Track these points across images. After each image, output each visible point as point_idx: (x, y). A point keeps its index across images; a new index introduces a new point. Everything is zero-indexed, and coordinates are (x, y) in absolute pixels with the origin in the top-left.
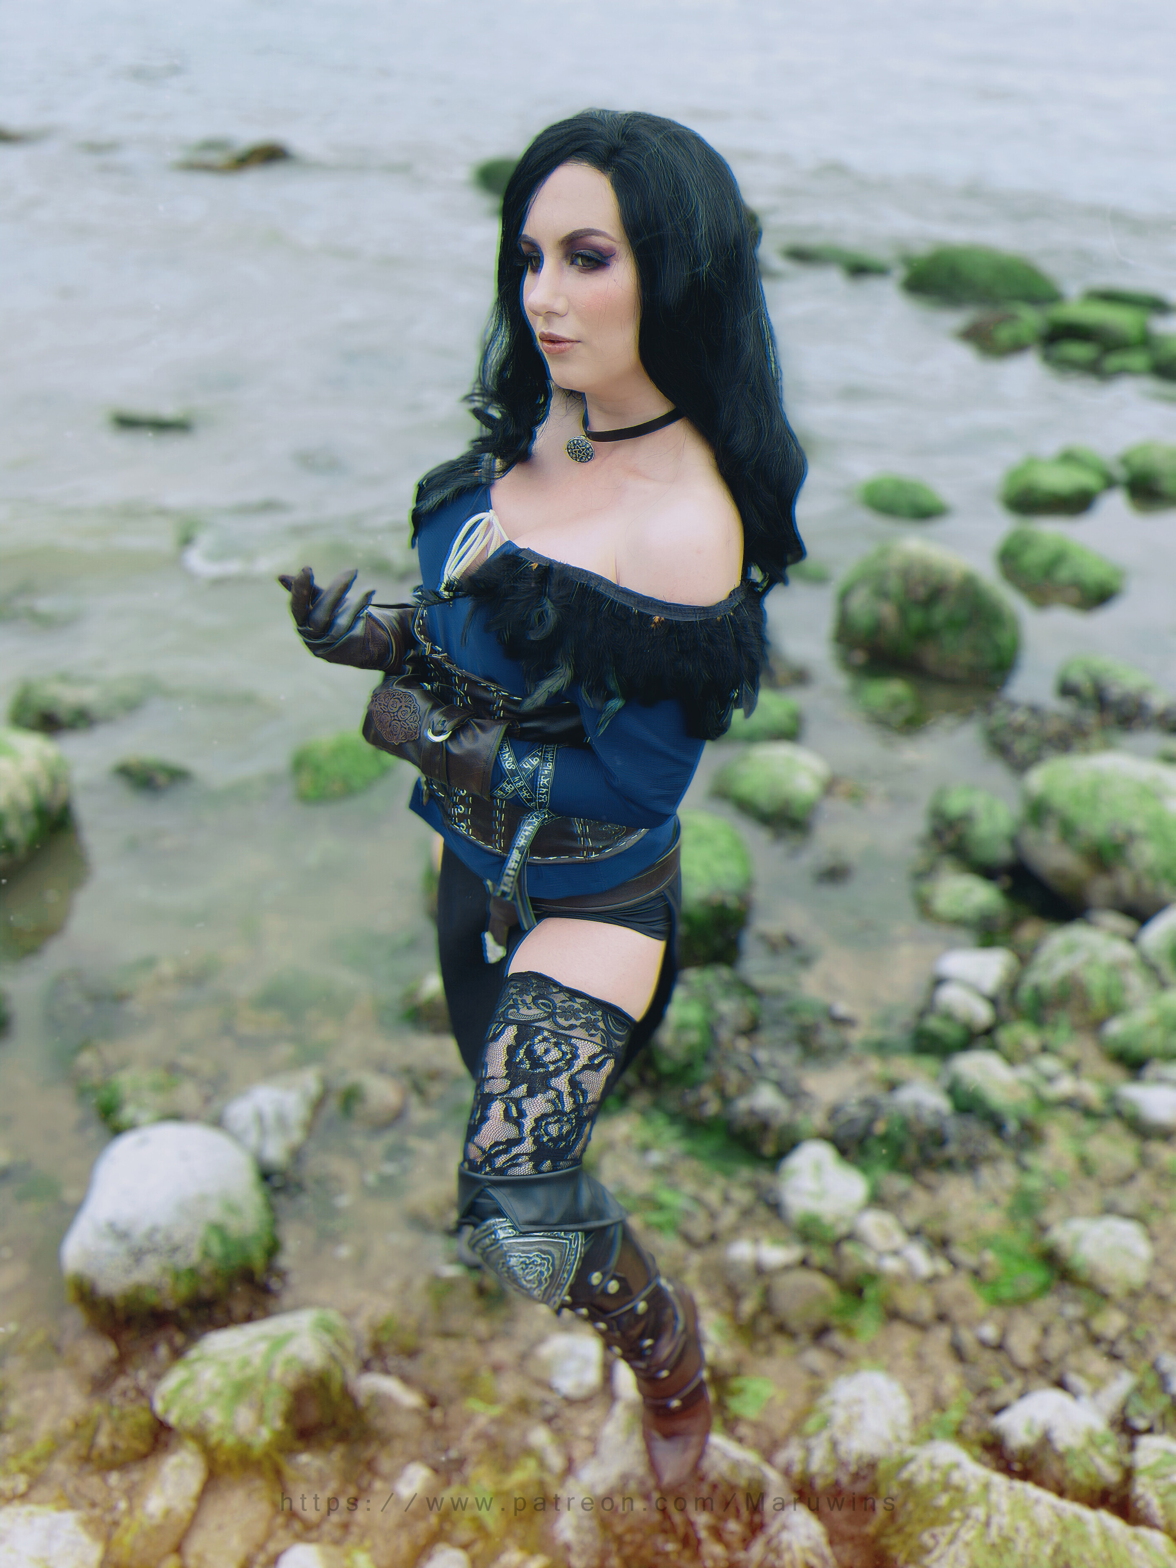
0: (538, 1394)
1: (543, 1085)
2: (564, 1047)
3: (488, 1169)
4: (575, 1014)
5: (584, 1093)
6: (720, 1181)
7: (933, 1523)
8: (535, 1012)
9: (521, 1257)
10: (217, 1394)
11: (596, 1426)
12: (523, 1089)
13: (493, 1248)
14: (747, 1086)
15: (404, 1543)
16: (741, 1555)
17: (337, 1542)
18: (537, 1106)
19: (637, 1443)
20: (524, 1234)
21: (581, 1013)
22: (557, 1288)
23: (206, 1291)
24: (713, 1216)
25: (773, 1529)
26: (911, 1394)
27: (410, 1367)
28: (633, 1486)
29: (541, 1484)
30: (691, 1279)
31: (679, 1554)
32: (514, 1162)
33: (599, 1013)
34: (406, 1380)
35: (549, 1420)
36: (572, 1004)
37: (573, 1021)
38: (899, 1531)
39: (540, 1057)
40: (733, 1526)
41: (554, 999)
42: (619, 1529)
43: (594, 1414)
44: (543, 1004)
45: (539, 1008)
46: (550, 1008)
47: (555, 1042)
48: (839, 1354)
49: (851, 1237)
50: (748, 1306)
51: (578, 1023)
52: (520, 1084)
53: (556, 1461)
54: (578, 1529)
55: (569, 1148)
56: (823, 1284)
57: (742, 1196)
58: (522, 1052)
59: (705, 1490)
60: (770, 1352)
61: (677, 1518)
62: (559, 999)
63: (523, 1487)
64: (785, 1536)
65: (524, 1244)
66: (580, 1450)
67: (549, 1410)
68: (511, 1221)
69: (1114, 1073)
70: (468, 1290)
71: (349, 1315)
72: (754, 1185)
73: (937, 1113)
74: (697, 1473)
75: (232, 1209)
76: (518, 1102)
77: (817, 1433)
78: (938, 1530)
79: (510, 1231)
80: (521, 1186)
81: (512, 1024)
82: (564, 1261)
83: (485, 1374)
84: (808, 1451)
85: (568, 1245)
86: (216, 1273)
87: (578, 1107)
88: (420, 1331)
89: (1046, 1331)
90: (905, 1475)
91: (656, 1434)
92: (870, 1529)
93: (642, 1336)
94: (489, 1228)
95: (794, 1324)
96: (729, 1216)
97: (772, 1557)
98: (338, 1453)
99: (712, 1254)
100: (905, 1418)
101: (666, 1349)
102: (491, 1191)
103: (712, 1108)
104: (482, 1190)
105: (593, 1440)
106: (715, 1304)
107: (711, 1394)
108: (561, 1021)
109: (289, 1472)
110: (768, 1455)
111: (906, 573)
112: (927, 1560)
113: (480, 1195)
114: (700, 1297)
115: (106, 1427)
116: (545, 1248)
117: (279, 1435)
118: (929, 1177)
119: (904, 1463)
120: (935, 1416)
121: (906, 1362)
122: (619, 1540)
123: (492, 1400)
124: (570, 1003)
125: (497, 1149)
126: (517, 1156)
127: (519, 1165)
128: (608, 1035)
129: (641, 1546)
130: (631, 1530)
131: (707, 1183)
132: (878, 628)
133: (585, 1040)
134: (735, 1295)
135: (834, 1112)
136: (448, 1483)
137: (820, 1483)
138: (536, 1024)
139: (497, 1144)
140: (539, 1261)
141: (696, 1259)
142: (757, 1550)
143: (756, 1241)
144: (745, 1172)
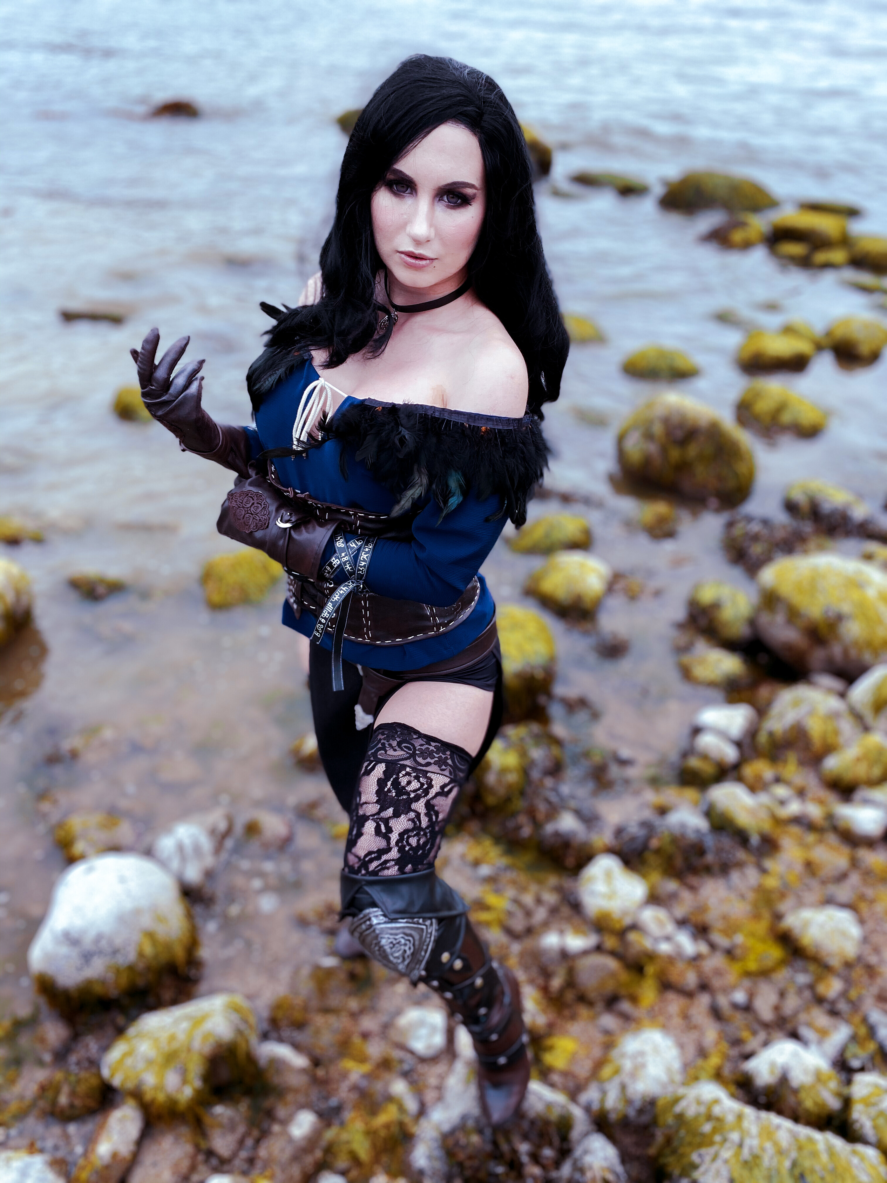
0: (396, 1054)
1: (405, 808)
2: (421, 779)
3: (363, 872)
4: (431, 755)
5: (437, 814)
6: (533, 888)
7: (700, 1145)
8: (399, 753)
9: (389, 938)
10: (150, 1062)
11: (442, 1078)
12: (390, 811)
13: (368, 932)
14: (553, 812)
15: (296, 1171)
16: (554, 1174)
17: (245, 1173)
18: (400, 825)
19: (473, 1091)
20: (393, 920)
21: (435, 754)
22: (416, 964)
23: (141, 982)
24: (528, 914)
25: (578, 1152)
26: (681, 1046)
27: (300, 1037)
28: (470, 1123)
29: (401, 1125)
30: (513, 962)
31: (507, 1174)
32: (384, 866)
33: (448, 753)
34: (297, 1047)
35: (406, 1075)
36: (428, 746)
37: (429, 760)
38: (674, 1152)
39: (404, 788)
40: (548, 1153)
41: (415, 743)
42: (462, 1156)
43: (440, 1068)
44: (405, 747)
45: (402, 750)
46: (411, 750)
47: (415, 776)
48: (626, 1018)
49: (634, 927)
50: (556, 983)
51: (432, 761)
52: (388, 808)
53: (411, 1105)
54: (430, 1158)
55: (426, 855)
56: (612, 963)
57: (550, 898)
58: (389, 783)
59: (525, 1125)
60: (573, 1017)
61: (505, 1147)
62: (418, 743)
63: (387, 1126)
64: (588, 1159)
65: (392, 928)
66: (430, 1096)
67: (406, 1067)
68: (382, 911)
69: (831, 797)
70: (342, 976)
71: (250, 997)
72: (559, 890)
73: (698, 831)
74: (518, 1113)
75: (160, 919)
76: (386, 821)
77: (610, 1079)
78: (703, 1151)
79: (382, 918)
80: (390, 884)
81: (381, 763)
82: (422, 942)
83: (357, 1040)
84: (604, 1093)
85: (425, 931)
86: (148, 968)
87: (432, 824)
88: (306, 1008)
89: (782, 994)
90: (678, 1109)
91: (487, 1084)
92: (652, 1151)
93: (479, 1006)
94: (365, 916)
95: (592, 995)
96: (541, 914)
97: (577, 1176)
98: (244, 1106)
99: (528, 943)
100: (677, 1065)
101: (496, 1017)
102: (367, 889)
103: (526, 831)
104: (361, 888)
105: (439, 1088)
106: (531, 981)
107: (530, 1054)
108: (420, 760)
109: (207, 1120)
110: (573, 1095)
111: (666, 421)
112: (696, 1175)
113: (357, 892)
114: (521, 975)
115: (65, 1090)
116: (408, 931)
117: (198, 1093)
118: (693, 880)
119: (676, 1100)
120: (700, 1062)
121: (677, 1021)
122: (461, 1165)
123: (362, 1059)
124: (427, 746)
125: (370, 857)
126: (386, 862)
127: (388, 868)
128: (455, 768)
129: (477, 1170)
130: (471, 1157)
131: (523, 889)
132: (647, 461)
133: (438, 774)
134: (546, 974)
135: (619, 832)
136: (328, 1125)
137: (613, 1117)
138: (401, 762)
139: (370, 853)
140: (403, 941)
141: (516, 948)
142: (566, 1170)
143: (562, 932)
144: (553, 880)
